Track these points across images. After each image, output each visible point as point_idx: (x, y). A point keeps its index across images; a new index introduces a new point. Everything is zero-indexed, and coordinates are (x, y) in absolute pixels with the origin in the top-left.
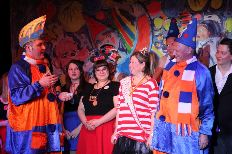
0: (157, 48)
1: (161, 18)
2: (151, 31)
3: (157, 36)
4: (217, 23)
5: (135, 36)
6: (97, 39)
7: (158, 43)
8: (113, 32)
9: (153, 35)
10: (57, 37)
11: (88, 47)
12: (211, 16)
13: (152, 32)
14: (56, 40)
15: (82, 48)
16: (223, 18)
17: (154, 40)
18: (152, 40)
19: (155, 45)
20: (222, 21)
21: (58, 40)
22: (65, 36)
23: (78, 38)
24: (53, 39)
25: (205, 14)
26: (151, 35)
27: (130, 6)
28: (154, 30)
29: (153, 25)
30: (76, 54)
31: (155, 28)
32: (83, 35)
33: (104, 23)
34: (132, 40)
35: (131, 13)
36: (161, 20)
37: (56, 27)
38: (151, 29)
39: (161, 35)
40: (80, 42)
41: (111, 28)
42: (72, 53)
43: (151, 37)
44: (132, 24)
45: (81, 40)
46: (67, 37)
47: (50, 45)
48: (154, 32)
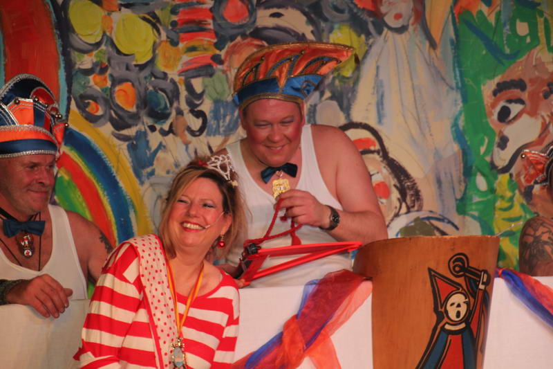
0: (92, 119)
2: (60, 49)
3: (87, 72)
4: (301, 38)
7: (95, 99)
9: (69, 66)
12: (280, 11)
13: (66, 54)
16: (323, 25)
17: (76, 88)
18: (66, 89)
19: (82, 107)
20: (317, 33)
25: (260, 4)
26: (62, 65)
28: (72, 47)
29: (64, 27)
31: (75, 40)
36: (99, 12)
39: (103, 70)
48: (75, 55)
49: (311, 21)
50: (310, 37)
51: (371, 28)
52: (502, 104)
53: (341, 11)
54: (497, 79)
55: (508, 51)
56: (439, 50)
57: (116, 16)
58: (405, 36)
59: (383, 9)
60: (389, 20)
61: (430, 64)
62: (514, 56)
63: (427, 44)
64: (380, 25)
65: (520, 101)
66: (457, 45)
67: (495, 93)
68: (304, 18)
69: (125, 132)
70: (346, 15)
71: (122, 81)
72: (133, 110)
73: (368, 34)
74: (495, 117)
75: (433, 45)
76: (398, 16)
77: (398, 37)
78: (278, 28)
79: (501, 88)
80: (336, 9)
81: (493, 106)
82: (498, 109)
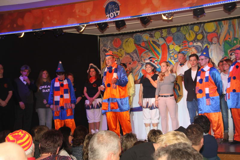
0: (171, 59)
1: (173, 44)
3: (171, 53)
4: (200, 46)
5: (160, 53)
6: (141, 56)
7: (172, 57)
8: (149, 52)
9: (169, 53)
10: (122, 55)
11: (137, 60)
12: (197, 43)
13: (169, 51)
14: (122, 57)
15: (134, 61)
16: (203, 44)
17: (170, 56)
18: (168, 56)
19: (170, 58)
20: (202, 45)
21: (123, 57)
22: (126, 55)
23: (132, 55)
24: (120, 56)
25: (194, 42)
27: (158, 39)
29: (169, 48)
30: (132, 63)
31: (170, 50)
32: (135, 54)
33: (145, 48)
34: (159, 56)
35: (158, 43)
36: (173, 46)
37: (121, 51)
38: (168, 50)
39: (173, 53)
40: (133, 58)
41: (148, 50)
42: (130, 63)
43: (168, 54)
44: (159, 48)
45: (133, 57)
46: (127, 55)
47: (119, 59)
48: (170, 51)
49: (202, 44)
50: (201, 46)
51: (211, 44)
52: (231, 53)
53: (206, 42)
54: (230, 49)
55: (232, 45)
56: (221, 46)
57: (175, 46)
58: (216, 45)
59: (213, 41)
60: (214, 43)
61: (219, 48)
62: (233, 46)
63: (219, 45)
64: (212, 43)
65: (234, 52)
66: (224, 45)
67: (230, 52)
68: (201, 44)
69: (175, 61)
70: (207, 42)
71: (175, 54)
72: (176, 58)
73: (210, 45)
74: (230, 55)
75: (220, 45)
76: (215, 42)
77: (215, 45)
78: (197, 45)
79: (231, 51)
80: (205, 42)
81: (229, 53)
82: (230, 54)
